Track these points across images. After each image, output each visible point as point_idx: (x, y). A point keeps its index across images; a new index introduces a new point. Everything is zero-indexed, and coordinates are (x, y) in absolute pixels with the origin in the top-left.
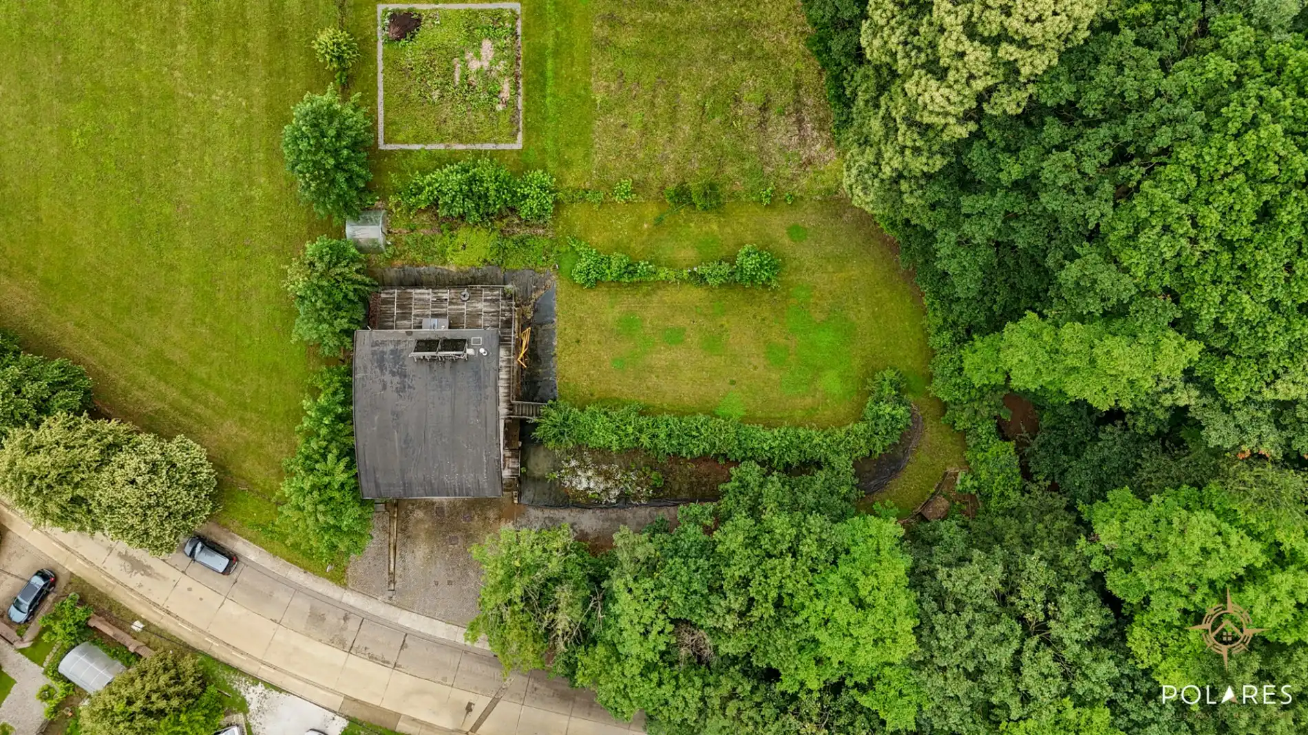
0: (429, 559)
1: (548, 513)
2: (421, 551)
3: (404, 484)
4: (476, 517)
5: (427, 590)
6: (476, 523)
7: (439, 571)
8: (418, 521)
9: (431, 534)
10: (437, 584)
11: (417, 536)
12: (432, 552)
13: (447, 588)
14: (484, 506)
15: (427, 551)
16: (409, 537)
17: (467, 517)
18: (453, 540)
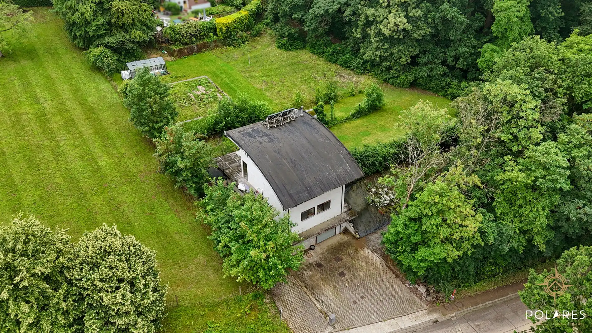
0: (337, 292)
1: (379, 232)
2: (328, 291)
3: (306, 188)
4: (343, 257)
5: (353, 309)
6: (346, 259)
7: (348, 294)
8: (311, 277)
9: (325, 279)
10: (355, 302)
11: (317, 286)
12: (335, 287)
13: (363, 301)
14: (342, 249)
15: (331, 288)
16: (313, 288)
17: (339, 259)
18: (342, 274)
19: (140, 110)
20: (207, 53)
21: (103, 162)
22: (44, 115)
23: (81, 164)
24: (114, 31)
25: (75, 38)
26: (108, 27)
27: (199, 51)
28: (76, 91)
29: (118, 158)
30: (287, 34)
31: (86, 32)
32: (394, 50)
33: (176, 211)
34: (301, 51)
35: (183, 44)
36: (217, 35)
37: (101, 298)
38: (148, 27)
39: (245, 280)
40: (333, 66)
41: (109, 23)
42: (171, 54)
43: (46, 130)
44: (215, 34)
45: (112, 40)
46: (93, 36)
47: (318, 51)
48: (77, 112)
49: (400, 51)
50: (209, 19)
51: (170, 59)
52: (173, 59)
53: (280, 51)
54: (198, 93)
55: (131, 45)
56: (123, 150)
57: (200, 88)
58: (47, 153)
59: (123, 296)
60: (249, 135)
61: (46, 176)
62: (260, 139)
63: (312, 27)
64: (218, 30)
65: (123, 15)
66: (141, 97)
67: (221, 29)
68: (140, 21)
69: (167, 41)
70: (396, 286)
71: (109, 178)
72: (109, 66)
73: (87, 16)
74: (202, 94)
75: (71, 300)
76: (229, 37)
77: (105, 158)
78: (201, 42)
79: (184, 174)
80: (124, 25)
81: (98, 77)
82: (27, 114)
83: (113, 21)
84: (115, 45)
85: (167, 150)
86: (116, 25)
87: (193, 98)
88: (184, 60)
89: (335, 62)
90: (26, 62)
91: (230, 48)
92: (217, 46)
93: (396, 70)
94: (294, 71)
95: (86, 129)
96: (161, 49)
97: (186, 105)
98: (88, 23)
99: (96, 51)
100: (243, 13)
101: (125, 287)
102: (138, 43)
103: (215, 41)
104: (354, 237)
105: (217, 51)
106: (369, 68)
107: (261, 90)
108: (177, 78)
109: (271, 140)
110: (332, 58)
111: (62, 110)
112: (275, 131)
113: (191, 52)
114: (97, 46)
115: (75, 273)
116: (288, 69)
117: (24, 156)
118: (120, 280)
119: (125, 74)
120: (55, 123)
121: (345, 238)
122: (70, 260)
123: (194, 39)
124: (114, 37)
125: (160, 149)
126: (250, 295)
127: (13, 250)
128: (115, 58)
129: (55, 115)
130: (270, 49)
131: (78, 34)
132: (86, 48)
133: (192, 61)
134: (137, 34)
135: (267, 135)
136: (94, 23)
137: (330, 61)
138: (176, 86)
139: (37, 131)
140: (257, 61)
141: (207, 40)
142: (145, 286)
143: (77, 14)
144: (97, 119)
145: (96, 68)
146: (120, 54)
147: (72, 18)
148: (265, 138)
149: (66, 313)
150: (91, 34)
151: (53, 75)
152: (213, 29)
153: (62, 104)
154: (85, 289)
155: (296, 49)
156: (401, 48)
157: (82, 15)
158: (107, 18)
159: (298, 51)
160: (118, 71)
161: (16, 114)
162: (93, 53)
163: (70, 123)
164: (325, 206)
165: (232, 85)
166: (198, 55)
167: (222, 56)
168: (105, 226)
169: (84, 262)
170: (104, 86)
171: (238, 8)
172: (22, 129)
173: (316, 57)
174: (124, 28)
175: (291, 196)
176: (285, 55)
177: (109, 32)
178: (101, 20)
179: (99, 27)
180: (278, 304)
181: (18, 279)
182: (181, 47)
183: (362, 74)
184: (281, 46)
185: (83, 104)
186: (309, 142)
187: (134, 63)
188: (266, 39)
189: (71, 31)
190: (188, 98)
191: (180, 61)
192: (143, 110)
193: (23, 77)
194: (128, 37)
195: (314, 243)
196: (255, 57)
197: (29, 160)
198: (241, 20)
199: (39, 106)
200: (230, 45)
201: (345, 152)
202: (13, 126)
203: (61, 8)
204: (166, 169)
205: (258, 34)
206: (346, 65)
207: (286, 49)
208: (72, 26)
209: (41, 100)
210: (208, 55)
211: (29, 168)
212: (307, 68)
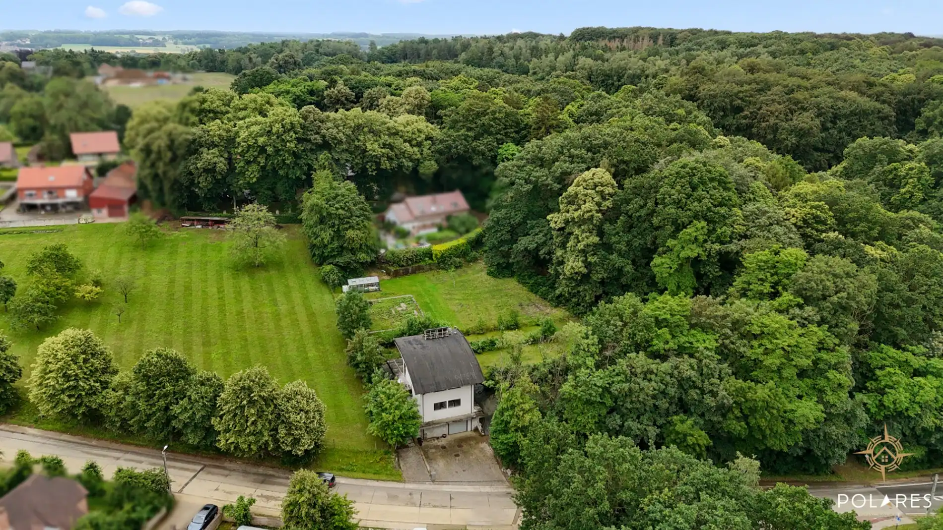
0: (448, 465)
4: (465, 445)
6: (466, 447)
7: (455, 467)
8: (433, 453)
9: (442, 456)
10: (457, 472)
11: (435, 459)
12: (448, 462)
13: (463, 472)
14: (467, 441)
15: (445, 462)
16: (431, 459)
17: (460, 446)
18: (457, 455)
19: (344, 317)
20: (420, 274)
21: (312, 354)
22: (278, 315)
23: (296, 353)
24: (345, 253)
25: (314, 255)
26: (340, 249)
27: (414, 272)
28: (306, 298)
29: (322, 352)
30: (496, 263)
31: (323, 253)
32: (581, 289)
33: (352, 394)
34: (509, 279)
35: (399, 266)
36: (433, 260)
37: (290, 417)
38: (372, 250)
39: (378, 436)
40: (533, 296)
41: (342, 247)
42: (388, 274)
43: (278, 326)
44: (431, 258)
45: (340, 260)
46: (328, 256)
47: (522, 281)
48: (302, 316)
49: (585, 290)
50: (427, 245)
51: (386, 278)
52: (389, 278)
53: (489, 277)
54: (399, 309)
55: (355, 265)
56: (328, 347)
57: (402, 304)
58: (275, 343)
59: (301, 418)
60: (410, 342)
61: (271, 359)
62: (415, 346)
63: (516, 260)
64: (434, 255)
65: (353, 241)
66: (347, 308)
67: (436, 255)
68: (366, 246)
69: (388, 262)
70: (493, 469)
71: (313, 365)
72: (333, 281)
73: (326, 241)
74: (402, 310)
75: (274, 416)
76: (443, 262)
77: (314, 351)
78: (417, 265)
79: (361, 366)
80: (353, 248)
81: (324, 289)
82: (267, 313)
83: (345, 245)
84: (342, 265)
85: (354, 348)
86: (347, 248)
87: (394, 312)
88: (398, 280)
89: (536, 293)
90: (274, 272)
91: (442, 272)
92: (431, 269)
93: (583, 306)
94: (493, 297)
95: (305, 328)
96: (382, 268)
97: (386, 318)
98: (325, 246)
99: (327, 268)
100: (462, 240)
101: (302, 414)
102: (362, 263)
103: (430, 264)
104: (480, 435)
105: (429, 274)
106: (564, 302)
107: (454, 311)
108: (386, 295)
109: (423, 348)
110: (534, 289)
111: (292, 312)
112: (430, 342)
113: (406, 273)
114: (329, 264)
115: (279, 401)
116: (487, 295)
117: (260, 343)
118: (302, 410)
119: (345, 288)
120: (285, 322)
121: (474, 434)
122: (277, 394)
123: (410, 263)
124: (343, 258)
125: (350, 346)
126: (382, 451)
127: (254, 381)
128: (340, 275)
129: (286, 316)
130: (479, 275)
131: (317, 253)
132: (321, 264)
133: (404, 281)
134: (362, 256)
135: (422, 344)
136: (330, 246)
137: (532, 291)
138: (383, 302)
139: (272, 326)
140: (463, 285)
141: (422, 264)
142: (314, 417)
143: (319, 239)
144: (316, 322)
145: (324, 282)
146: (346, 272)
147: (315, 242)
148: (419, 346)
149: (270, 423)
150: (326, 254)
151: (291, 284)
152: (429, 254)
153: (293, 308)
154: (283, 411)
155: (504, 277)
156: (586, 287)
157: (322, 239)
158: (341, 242)
159: (506, 279)
160: (340, 285)
161: (260, 313)
162: (324, 270)
163: (295, 323)
164: (456, 403)
165: (431, 305)
166: (413, 276)
167: (432, 278)
168: (300, 381)
169: (285, 396)
170: (327, 297)
171: (461, 234)
172: (262, 324)
173: (521, 286)
174: (353, 251)
175: (422, 386)
176: (492, 281)
177: (340, 254)
178: (336, 244)
179: (333, 250)
180: (400, 462)
181: (252, 395)
182: (398, 268)
183: (556, 306)
184: (490, 274)
185: (307, 308)
186: (450, 351)
187: (354, 280)
188: (481, 265)
189: (312, 251)
190: (390, 313)
191: (394, 280)
192: (346, 318)
193: (270, 284)
194: (354, 258)
195: (446, 433)
196: (461, 281)
197: (262, 347)
198: (457, 248)
199: (276, 308)
200: (443, 269)
201: (476, 363)
202: (256, 321)
203: (308, 232)
204: (351, 362)
205: (475, 260)
206: (544, 297)
207: (494, 277)
208: (313, 246)
209: (279, 304)
210: (420, 277)
211: (262, 351)
212: (506, 295)
